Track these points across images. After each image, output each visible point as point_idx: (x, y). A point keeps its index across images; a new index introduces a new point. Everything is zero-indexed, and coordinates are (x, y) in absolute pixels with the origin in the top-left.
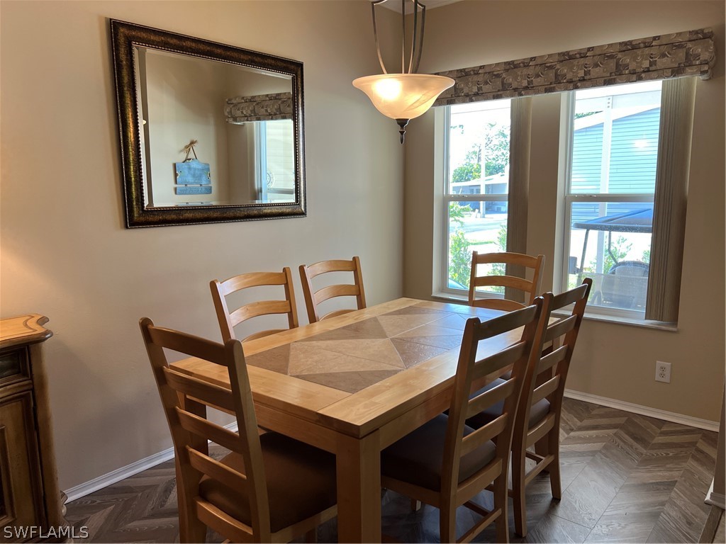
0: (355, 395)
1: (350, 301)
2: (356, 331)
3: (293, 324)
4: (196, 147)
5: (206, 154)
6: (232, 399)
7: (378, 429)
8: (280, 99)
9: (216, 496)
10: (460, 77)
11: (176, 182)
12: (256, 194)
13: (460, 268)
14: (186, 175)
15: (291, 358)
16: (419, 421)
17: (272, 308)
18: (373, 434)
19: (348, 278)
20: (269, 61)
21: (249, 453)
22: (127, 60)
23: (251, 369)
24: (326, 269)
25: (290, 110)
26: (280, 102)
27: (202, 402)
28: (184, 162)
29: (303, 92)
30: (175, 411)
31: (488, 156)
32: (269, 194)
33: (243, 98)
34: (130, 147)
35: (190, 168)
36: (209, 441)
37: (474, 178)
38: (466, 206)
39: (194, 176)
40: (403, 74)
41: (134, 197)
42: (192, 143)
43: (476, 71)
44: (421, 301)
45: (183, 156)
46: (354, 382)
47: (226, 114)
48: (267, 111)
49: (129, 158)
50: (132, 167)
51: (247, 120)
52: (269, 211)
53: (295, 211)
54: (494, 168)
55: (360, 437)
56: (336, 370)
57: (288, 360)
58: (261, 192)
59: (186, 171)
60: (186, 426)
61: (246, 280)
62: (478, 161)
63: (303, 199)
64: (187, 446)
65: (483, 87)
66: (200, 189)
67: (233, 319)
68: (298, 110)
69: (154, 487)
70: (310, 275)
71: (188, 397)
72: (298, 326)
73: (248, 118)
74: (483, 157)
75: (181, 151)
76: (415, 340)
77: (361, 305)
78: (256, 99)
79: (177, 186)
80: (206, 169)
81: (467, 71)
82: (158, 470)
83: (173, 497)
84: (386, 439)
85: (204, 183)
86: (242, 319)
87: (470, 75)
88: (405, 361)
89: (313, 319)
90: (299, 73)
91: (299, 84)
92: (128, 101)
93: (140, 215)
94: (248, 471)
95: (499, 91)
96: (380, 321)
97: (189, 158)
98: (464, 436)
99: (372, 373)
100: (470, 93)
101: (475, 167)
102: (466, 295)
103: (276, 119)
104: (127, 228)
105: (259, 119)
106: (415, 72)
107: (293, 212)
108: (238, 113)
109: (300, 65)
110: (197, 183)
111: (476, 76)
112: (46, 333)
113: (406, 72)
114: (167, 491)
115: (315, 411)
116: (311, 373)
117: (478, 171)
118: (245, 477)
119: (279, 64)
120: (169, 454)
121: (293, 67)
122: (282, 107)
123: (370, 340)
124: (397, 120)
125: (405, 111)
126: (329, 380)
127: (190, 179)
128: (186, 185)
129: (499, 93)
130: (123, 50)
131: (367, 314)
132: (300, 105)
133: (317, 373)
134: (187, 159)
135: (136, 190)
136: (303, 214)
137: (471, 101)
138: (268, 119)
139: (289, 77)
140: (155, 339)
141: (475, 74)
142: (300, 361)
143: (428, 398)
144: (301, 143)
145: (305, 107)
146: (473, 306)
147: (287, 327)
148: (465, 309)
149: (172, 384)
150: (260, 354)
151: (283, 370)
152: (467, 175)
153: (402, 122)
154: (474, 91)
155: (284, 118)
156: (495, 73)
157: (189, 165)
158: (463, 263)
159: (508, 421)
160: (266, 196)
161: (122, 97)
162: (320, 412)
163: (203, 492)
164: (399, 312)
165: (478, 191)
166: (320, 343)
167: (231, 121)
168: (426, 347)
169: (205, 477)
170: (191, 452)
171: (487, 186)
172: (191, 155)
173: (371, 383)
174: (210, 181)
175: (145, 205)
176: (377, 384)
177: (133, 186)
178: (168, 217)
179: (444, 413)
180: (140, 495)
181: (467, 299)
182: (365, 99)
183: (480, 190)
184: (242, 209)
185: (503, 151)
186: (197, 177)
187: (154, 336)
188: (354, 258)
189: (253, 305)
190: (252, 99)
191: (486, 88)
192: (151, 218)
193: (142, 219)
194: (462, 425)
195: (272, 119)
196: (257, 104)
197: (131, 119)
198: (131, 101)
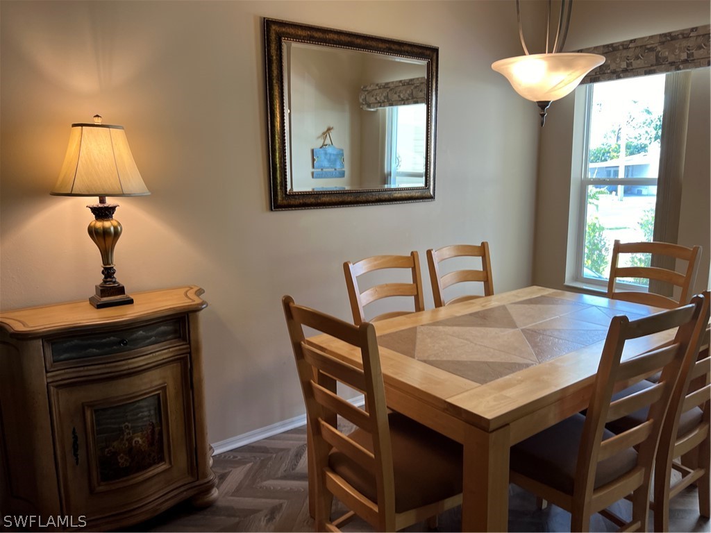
0: (484, 387)
1: (478, 287)
2: (483, 318)
3: (419, 307)
4: (332, 133)
5: (341, 141)
6: (364, 379)
7: (508, 424)
8: (413, 85)
9: (344, 469)
10: (606, 53)
11: (313, 167)
12: (385, 178)
13: (593, 254)
14: (323, 161)
15: (418, 342)
16: (552, 419)
17: (399, 290)
18: (502, 429)
19: (476, 264)
20: (406, 48)
21: (378, 434)
22: (277, 55)
23: (382, 351)
24: (453, 253)
25: (422, 94)
26: (412, 87)
27: (334, 378)
28: (321, 148)
29: (437, 77)
30: (310, 384)
31: (629, 135)
32: (397, 178)
33: (377, 85)
34: (276, 136)
35: (326, 154)
36: (338, 416)
37: (612, 159)
38: (602, 189)
39: (329, 160)
40: (547, 55)
41: (279, 182)
42: (329, 129)
43: (625, 46)
44: (554, 290)
45: (320, 142)
46: (484, 372)
47: (361, 101)
48: (399, 96)
49: (275, 146)
50: (277, 154)
51: (381, 106)
52: (399, 195)
53: (424, 195)
54: (635, 147)
55: (490, 430)
56: (464, 358)
57: (415, 343)
58: (390, 175)
59: (322, 157)
60: (319, 400)
61: (378, 262)
62: (617, 141)
63: (432, 183)
64: (320, 419)
65: (634, 62)
66: (334, 173)
67: (363, 298)
68: (432, 95)
69: (287, 450)
70: (437, 259)
71: (321, 371)
72: (423, 310)
73: (381, 104)
74: (623, 136)
75: (319, 138)
76: (548, 333)
77: (489, 291)
78: (390, 85)
79: (313, 170)
80: (341, 154)
81: (614, 45)
82: (290, 435)
83: (304, 461)
84: (517, 435)
85: (338, 167)
86: (372, 299)
87: (619, 50)
88: (537, 355)
89: (438, 303)
90: (435, 57)
91: (434, 69)
92: (276, 93)
93: (283, 199)
94: (377, 451)
95: (652, 66)
96: (510, 311)
97: (325, 143)
98: (603, 441)
99: (502, 364)
100: (618, 70)
101: (613, 147)
102: (605, 286)
103: (408, 104)
104: (272, 210)
105: (391, 105)
106: (560, 50)
107: (422, 196)
108: (372, 100)
109: (436, 50)
110: (332, 168)
111: (625, 51)
112: (202, 304)
113: (550, 52)
114: (298, 455)
115: (443, 398)
116: (438, 359)
117: (617, 151)
118: (373, 456)
119: (415, 50)
120: (302, 420)
121: (428, 52)
122: (414, 93)
123: (499, 329)
124: (538, 102)
125: (548, 92)
126: (457, 368)
127: (326, 164)
128: (322, 169)
129: (652, 68)
130: (273, 46)
131: (494, 302)
132: (434, 90)
133: (445, 359)
134: (324, 145)
135: (281, 176)
136: (432, 198)
137: (619, 77)
138: (401, 104)
139: (424, 63)
140: (295, 316)
141: (624, 49)
142: (425, 344)
143: (563, 396)
144: (433, 128)
145: (439, 92)
146: (612, 298)
147: (413, 310)
148: (604, 302)
149: (309, 359)
150: (389, 335)
151: (410, 353)
152: (603, 155)
153: (543, 105)
154: (622, 67)
155: (416, 102)
156: (649, 47)
157: (325, 151)
158: (598, 249)
159: (654, 429)
160: (395, 179)
161: (271, 89)
162: (449, 400)
163: (333, 463)
164: (530, 302)
165: (616, 173)
166: (447, 329)
167: (365, 108)
168: (561, 341)
169: (334, 450)
170: (323, 425)
171: (627, 167)
172: (328, 141)
173: (501, 375)
174: (343, 166)
175: (288, 190)
176: (507, 377)
177: (278, 172)
178: (308, 201)
179: (580, 413)
180: (274, 456)
181: (605, 290)
182: (503, 81)
183: (618, 171)
184: (374, 193)
185: (647, 128)
186: (332, 162)
187: (295, 313)
188: (483, 244)
189: (381, 287)
190: (386, 86)
191: (636, 64)
192: (293, 202)
193: (285, 202)
194: (601, 429)
195: (404, 104)
196: (391, 90)
197: (278, 110)
198: (279, 93)
